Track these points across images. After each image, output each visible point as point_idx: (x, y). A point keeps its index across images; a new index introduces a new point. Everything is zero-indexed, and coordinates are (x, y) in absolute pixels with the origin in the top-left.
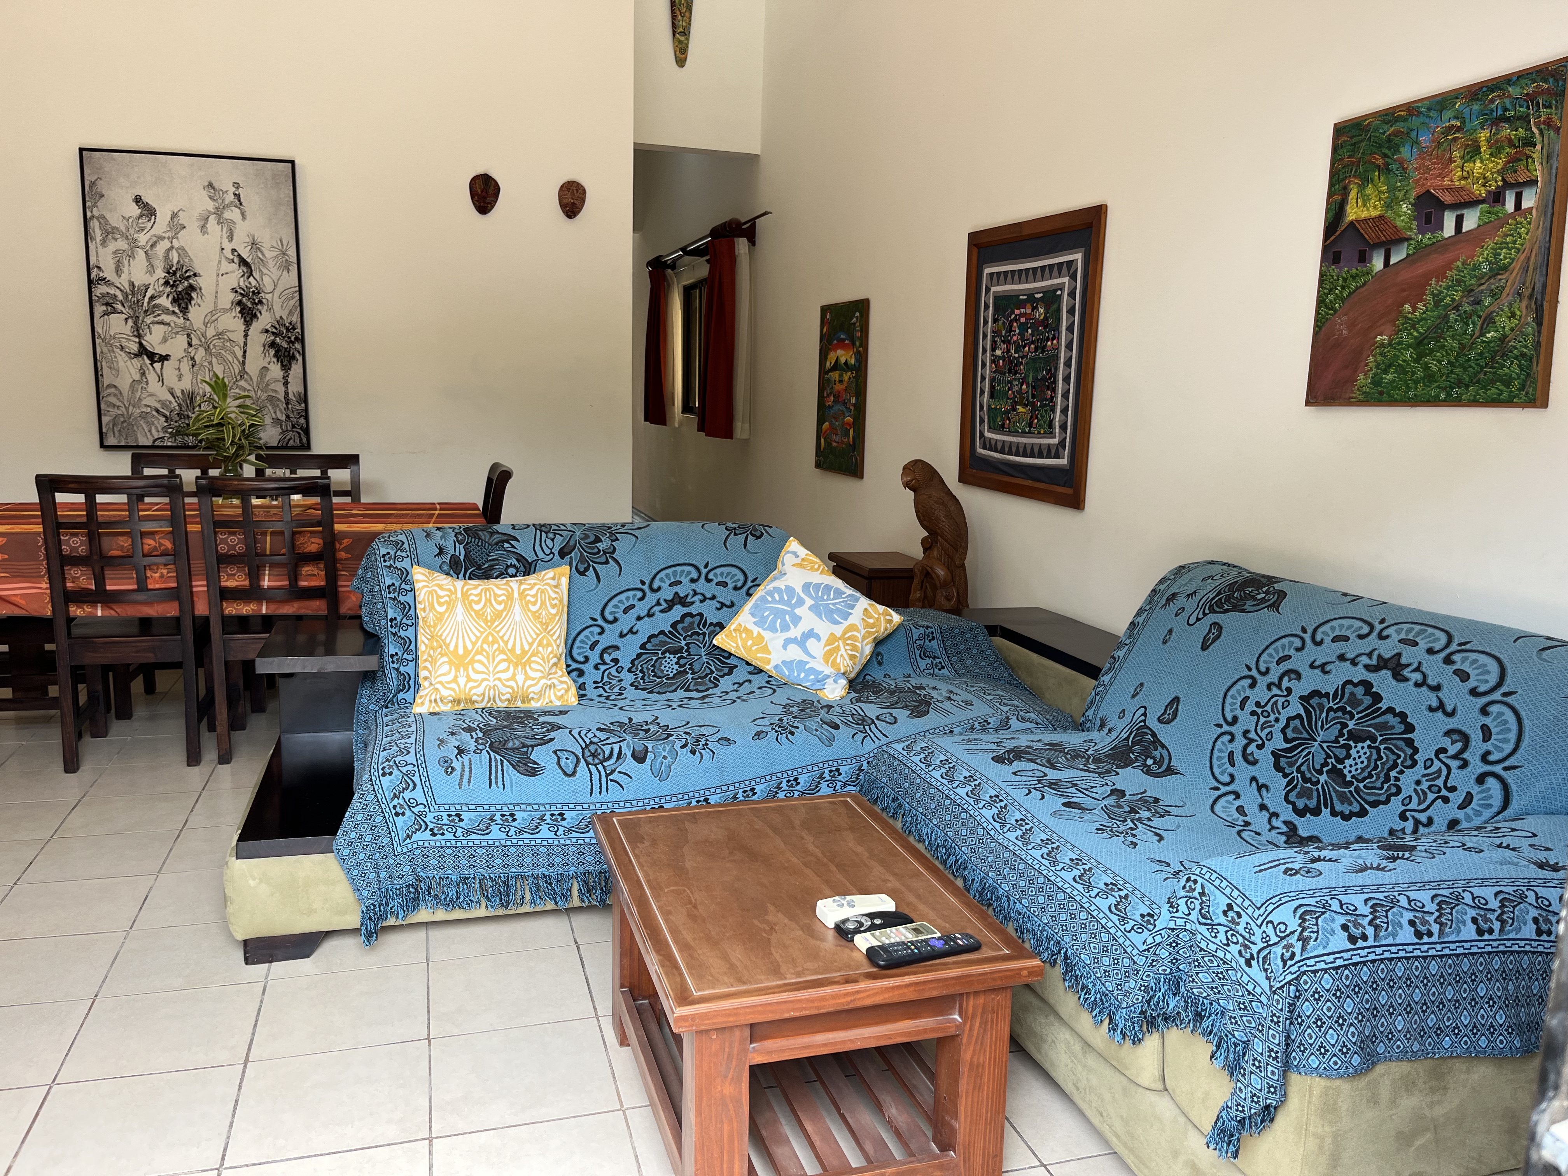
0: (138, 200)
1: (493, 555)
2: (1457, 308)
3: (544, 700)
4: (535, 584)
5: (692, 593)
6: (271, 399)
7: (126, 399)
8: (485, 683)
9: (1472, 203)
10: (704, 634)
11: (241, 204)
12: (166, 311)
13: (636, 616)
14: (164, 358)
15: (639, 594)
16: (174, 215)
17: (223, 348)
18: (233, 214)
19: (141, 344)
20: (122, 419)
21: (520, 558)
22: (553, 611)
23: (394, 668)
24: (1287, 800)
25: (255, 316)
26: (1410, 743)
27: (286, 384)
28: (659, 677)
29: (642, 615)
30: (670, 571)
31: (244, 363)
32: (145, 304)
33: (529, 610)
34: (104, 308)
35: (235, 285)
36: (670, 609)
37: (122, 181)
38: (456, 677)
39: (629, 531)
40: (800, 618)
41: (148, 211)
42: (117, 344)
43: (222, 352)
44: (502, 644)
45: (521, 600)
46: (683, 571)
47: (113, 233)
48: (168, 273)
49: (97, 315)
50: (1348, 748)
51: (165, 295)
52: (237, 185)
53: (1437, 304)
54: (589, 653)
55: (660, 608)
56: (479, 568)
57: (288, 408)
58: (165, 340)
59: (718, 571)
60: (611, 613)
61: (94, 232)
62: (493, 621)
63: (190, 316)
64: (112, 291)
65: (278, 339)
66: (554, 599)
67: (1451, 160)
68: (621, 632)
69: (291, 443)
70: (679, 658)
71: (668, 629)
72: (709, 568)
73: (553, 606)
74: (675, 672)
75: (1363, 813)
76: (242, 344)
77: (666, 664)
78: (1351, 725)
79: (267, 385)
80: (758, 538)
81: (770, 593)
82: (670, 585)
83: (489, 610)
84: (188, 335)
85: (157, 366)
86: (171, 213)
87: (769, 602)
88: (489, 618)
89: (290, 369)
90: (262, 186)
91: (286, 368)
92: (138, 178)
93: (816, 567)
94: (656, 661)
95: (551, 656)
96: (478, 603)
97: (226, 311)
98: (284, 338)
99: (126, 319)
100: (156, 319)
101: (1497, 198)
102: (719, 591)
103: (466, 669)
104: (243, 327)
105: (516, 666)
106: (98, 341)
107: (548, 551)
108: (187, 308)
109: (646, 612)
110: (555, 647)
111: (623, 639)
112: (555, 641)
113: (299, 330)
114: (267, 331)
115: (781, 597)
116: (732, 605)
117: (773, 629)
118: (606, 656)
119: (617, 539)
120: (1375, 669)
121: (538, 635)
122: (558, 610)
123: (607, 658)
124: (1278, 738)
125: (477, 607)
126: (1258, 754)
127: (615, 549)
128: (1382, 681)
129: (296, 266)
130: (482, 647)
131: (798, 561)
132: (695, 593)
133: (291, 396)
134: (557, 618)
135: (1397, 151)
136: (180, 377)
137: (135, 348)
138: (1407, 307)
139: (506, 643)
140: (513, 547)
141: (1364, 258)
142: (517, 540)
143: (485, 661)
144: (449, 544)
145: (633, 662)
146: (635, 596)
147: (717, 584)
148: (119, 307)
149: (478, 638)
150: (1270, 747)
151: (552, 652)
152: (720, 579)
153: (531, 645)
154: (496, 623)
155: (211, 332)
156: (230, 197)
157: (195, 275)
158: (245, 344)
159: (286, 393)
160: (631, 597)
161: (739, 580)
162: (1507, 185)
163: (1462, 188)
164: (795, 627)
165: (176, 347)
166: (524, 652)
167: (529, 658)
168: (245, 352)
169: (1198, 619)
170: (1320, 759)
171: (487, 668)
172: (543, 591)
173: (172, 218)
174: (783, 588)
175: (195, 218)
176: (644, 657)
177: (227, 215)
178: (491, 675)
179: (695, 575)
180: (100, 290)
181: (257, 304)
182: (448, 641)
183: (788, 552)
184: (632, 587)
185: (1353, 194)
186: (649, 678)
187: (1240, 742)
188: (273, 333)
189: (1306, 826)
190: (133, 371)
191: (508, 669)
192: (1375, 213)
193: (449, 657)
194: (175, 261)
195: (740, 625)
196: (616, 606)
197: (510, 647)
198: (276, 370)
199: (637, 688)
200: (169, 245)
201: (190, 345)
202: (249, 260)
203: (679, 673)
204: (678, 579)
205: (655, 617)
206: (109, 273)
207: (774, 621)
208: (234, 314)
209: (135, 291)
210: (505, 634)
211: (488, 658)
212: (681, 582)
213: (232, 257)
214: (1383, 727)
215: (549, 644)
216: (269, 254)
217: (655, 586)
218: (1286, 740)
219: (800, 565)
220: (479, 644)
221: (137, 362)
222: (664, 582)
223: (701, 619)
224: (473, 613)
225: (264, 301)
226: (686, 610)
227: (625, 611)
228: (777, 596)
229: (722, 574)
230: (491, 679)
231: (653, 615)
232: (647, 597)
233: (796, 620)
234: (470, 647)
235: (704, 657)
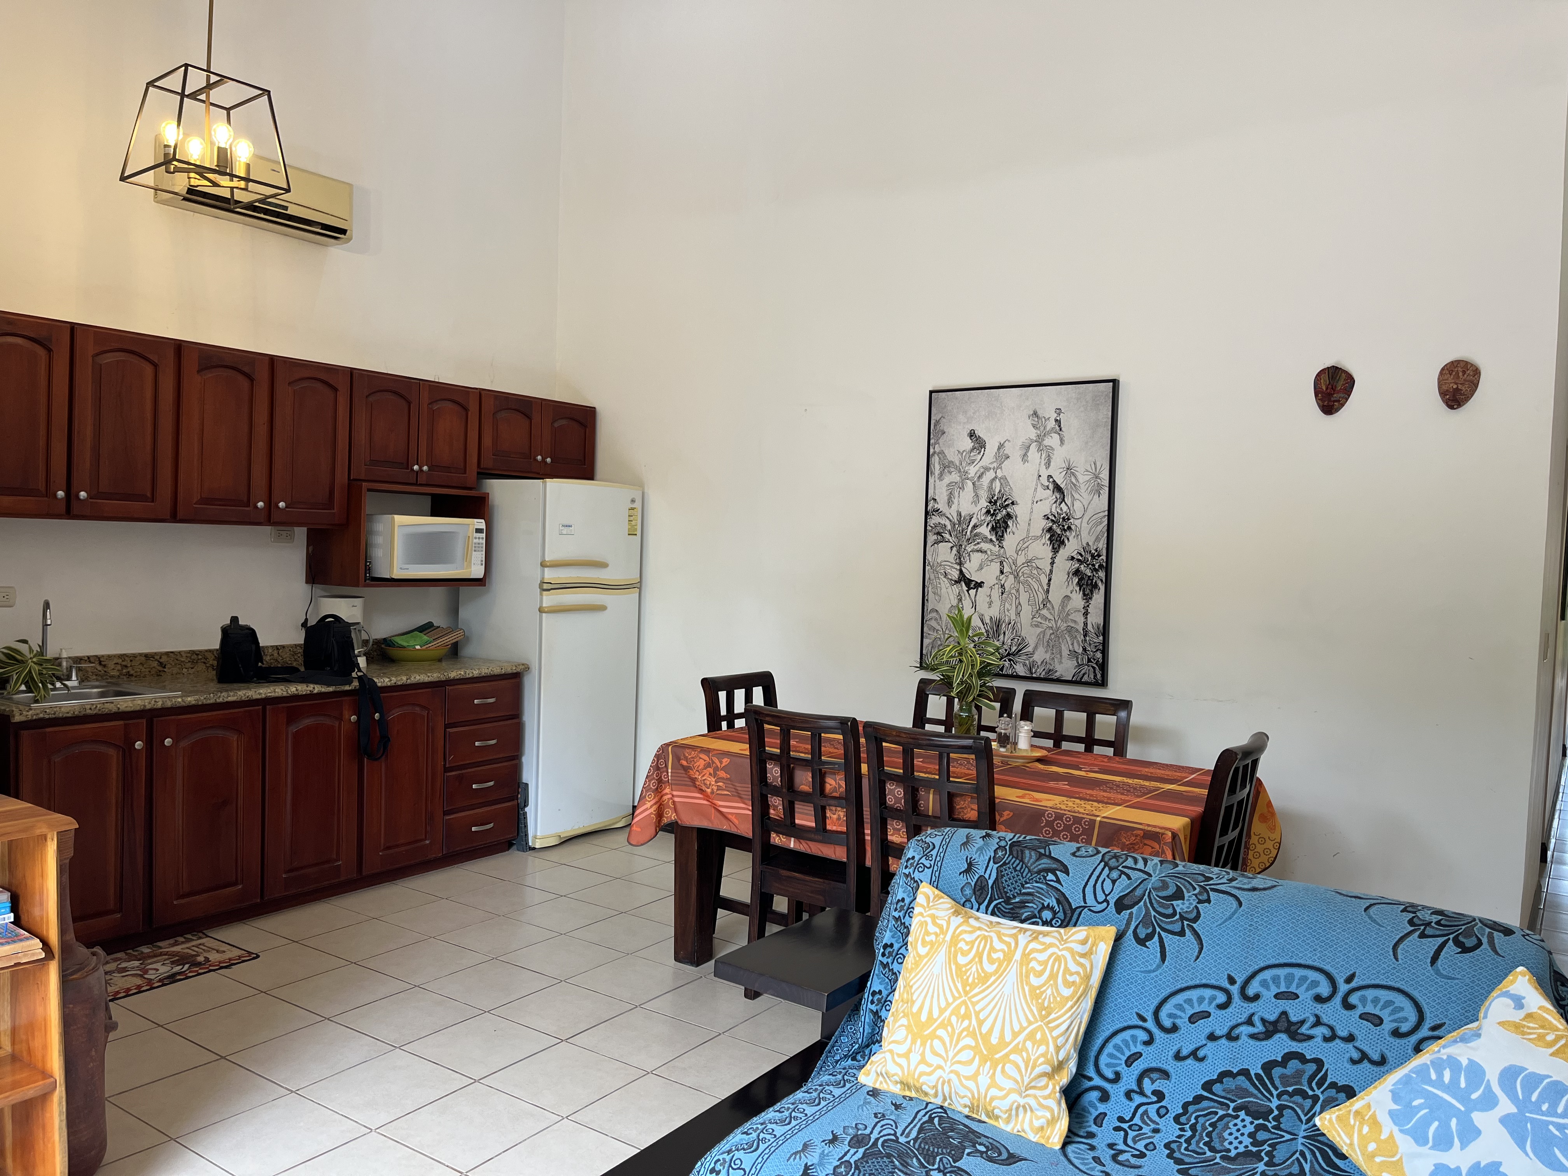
0: (972, 434)
1: (1029, 888)
3: (1016, 1125)
4: (1051, 945)
5: (1312, 1019)
6: (1070, 630)
7: (944, 624)
8: (939, 1072)
10: (1315, 1099)
11: (1061, 429)
12: (985, 539)
13: (1207, 1031)
14: (979, 585)
15: (1221, 998)
16: (1001, 446)
17: (1031, 576)
18: (1052, 441)
19: (961, 571)
20: (939, 643)
21: (1062, 899)
22: (1066, 992)
23: (872, 1011)
25: (1063, 543)
27: (1086, 614)
28: (1212, 1149)
29: (1218, 1033)
30: (1282, 972)
31: (1048, 591)
32: (968, 533)
33: (1028, 983)
34: (935, 537)
35: (1048, 512)
36: (1268, 1035)
37: (961, 418)
38: (910, 1051)
39: (1234, 892)
40: (1478, 1132)
41: (979, 443)
42: (942, 571)
43: (1029, 579)
44: (974, 1022)
45: (1021, 965)
46: (1304, 979)
47: (949, 467)
48: (990, 502)
49: (929, 544)
51: (986, 524)
52: (1059, 411)
54: (1122, 1068)
55: (1252, 1030)
56: (1008, 901)
57: (1085, 640)
58: (981, 568)
59: (1370, 993)
60: (1170, 1016)
61: (934, 467)
62: (973, 986)
63: (1004, 543)
64: (944, 521)
65: (1082, 566)
66: (1072, 974)
68: (1179, 1052)
69: (1085, 679)
70: (1259, 1128)
71: (1256, 1069)
72: (1353, 984)
73: (1068, 984)
74: (1241, 1149)
76: (1048, 572)
77: (1234, 1130)
79: (1068, 615)
80: (1465, 950)
81: (1438, 1065)
82: (1277, 996)
83: (974, 969)
84: (1001, 563)
85: (972, 592)
86: (998, 444)
87: (1430, 1082)
88: (970, 980)
89: (1091, 598)
90: (1082, 409)
91: (1087, 597)
92: (974, 413)
93: (1550, 1037)
94: (1221, 1118)
95: (1042, 1060)
96: (965, 954)
97: (1036, 538)
98: (1088, 565)
99: (952, 548)
100: (976, 547)
102: (1362, 1030)
103: (923, 1044)
104: (1051, 555)
105: (984, 1060)
106: (927, 568)
107: (1101, 897)
108: (1002, 536)
109: (1225, 1031)
110: (1052, 1048)
111: (1179, 1064)
112: (1055, 1039)
113: (1104, 557)
114: (1073, 558)
115: (1455, 1080)
116: (1382, 1061)
117: (1420, 1138)
118: (1146, 1081)
119: (1208, 901)
121: (1030, 1023)
122: (1075, 992)
123: (1147, 1084)
125: (962, 960)
127: (1198, 915)
129: (1107, 489)
130: (949, 1020)
131: (1517, 1016)
132: (1318, 1022)
133: (1090, 627)
134: (1070, 1004)
136: (990, 604)
137: (955, 575)
139: (981, 1023)
140: (1058, 881)
142: (1066, 871)
143: (947, 1040)
144: (981, 861)
145: (1186, 1106)
146: (1213, 998)
147: (1362, 1017)
148: (947, 536)
149: (948, 1004)
151: (1042, 1055)
152: (1370, 1009)
153: (1015, 1035)
154: (977, 990)
155: (1021, 560)
156: (1052, 424)
157: (1013, 503)
158: (1051, 571)
159: (1086, 624)
160: (1209, 999)
161: (1406, 1019)
164: (1463, 1146)
165: (989, 575)
166: (1003, 1043)
167: (1007, 1055)
168: (1050, 580)
171: (946, 1052)
172: (1058, 959)
173: (999, 449)
174: (1465, 1062)
175: (1018, 448)
176: (1205, 1104)
177: (1047, 442)
178: (949, 1063)
179: (1324, 989)
180: (934, 520)
181: (1065, 531)
182: (914, 998)
183: (1507, 994)
184: (1213, 982)
186: (1198, 1142)
188: (1079, 560)
190: (952, 597)
191: (970, 1062)
193: (909, 1020)
194: (997, 491)
195: (1369, 1106)
196: (1179, 1007)
197: (984, 1030)
198: (1077, 599)
199: (1169, 1156)
200: (994, 475)
201: (1002, 572)
202: (1062, 486)
203: (1247, 1154)
204: (1293, 989)
205: (1240, 1042)
206: (941, 505)
207: (1425, 1123)
208: (1043, 541)
209: (962, 520)
210: (983, 1009)
211: (951, 1037)
212: (1297, 996)
213: (1047, 484)
215: (1044, 1041)
216: (1082, 478)
217: (1251, 992)
219: (1517, 1028)
220: (947, 1013)
221: (956, 589)
222: (1268, 989)
223: (1319, 1070)
224: (953, 967)
225: (1073, 527)
226: (1295, 1047)
227: (1193, 1019)
228: (1447, 1076)
229: (1376, 1001)
230: (947, 1070)
231: (1237, 1038)
232: (1233, 1005)
233: (1470, 1133)
234: (936, 1014)
235: (1301, 1140)
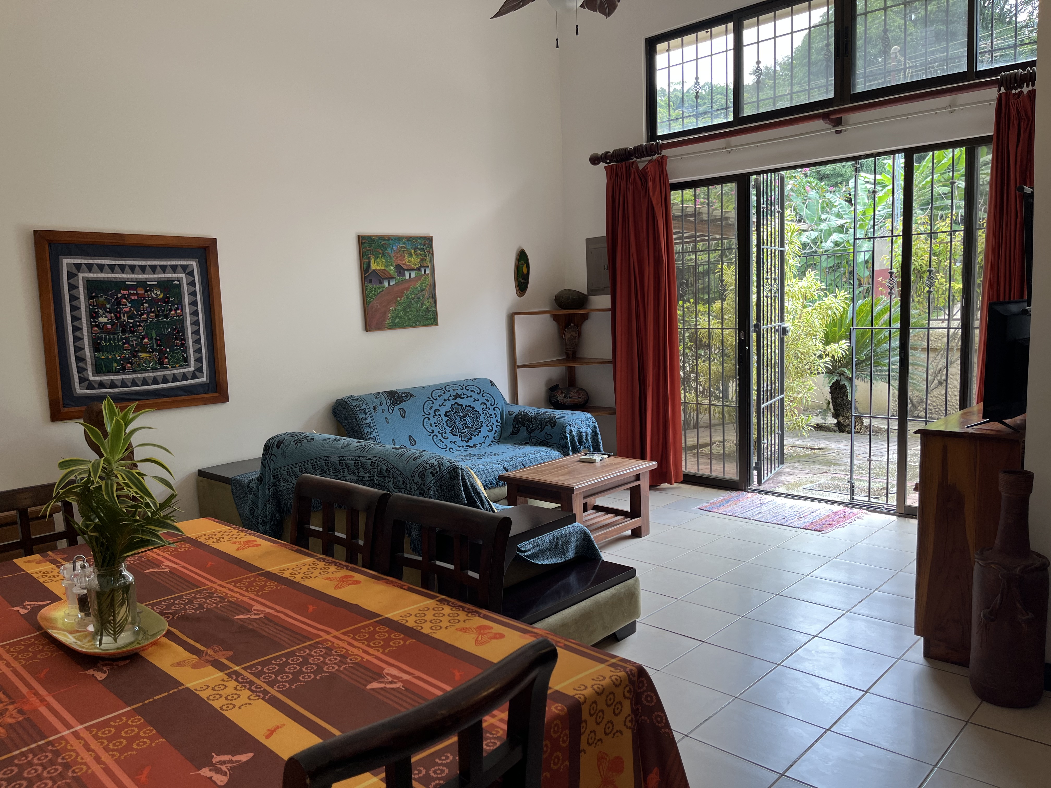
2: (414, 299)
9: (413, 270)
24: (463, 441)
26: (476, 411)
50: (465, 420)
53: (408, 298)
67: (404, 256)
75: (480, 431)
78: (461, 414)
101: (419, 269)
120: (455, 399)
124: (447, 428)
126: (447, 435)
128: (459, 400)
135: (386, 249)
138: (399, 299)
141: (381, 282)
150: (447, 431)
162: (422, 266)
163: (409, 265)
169: (393, 410)
170: (461, 427)
185: (373, 260)
187: (439, 435)
189: (471, 443)
192: (382, 268)
214: (468, 411)
218: (450, 427)
